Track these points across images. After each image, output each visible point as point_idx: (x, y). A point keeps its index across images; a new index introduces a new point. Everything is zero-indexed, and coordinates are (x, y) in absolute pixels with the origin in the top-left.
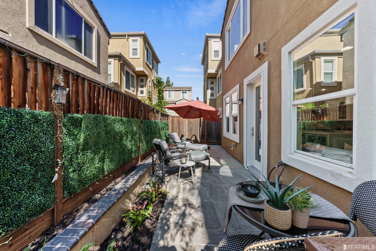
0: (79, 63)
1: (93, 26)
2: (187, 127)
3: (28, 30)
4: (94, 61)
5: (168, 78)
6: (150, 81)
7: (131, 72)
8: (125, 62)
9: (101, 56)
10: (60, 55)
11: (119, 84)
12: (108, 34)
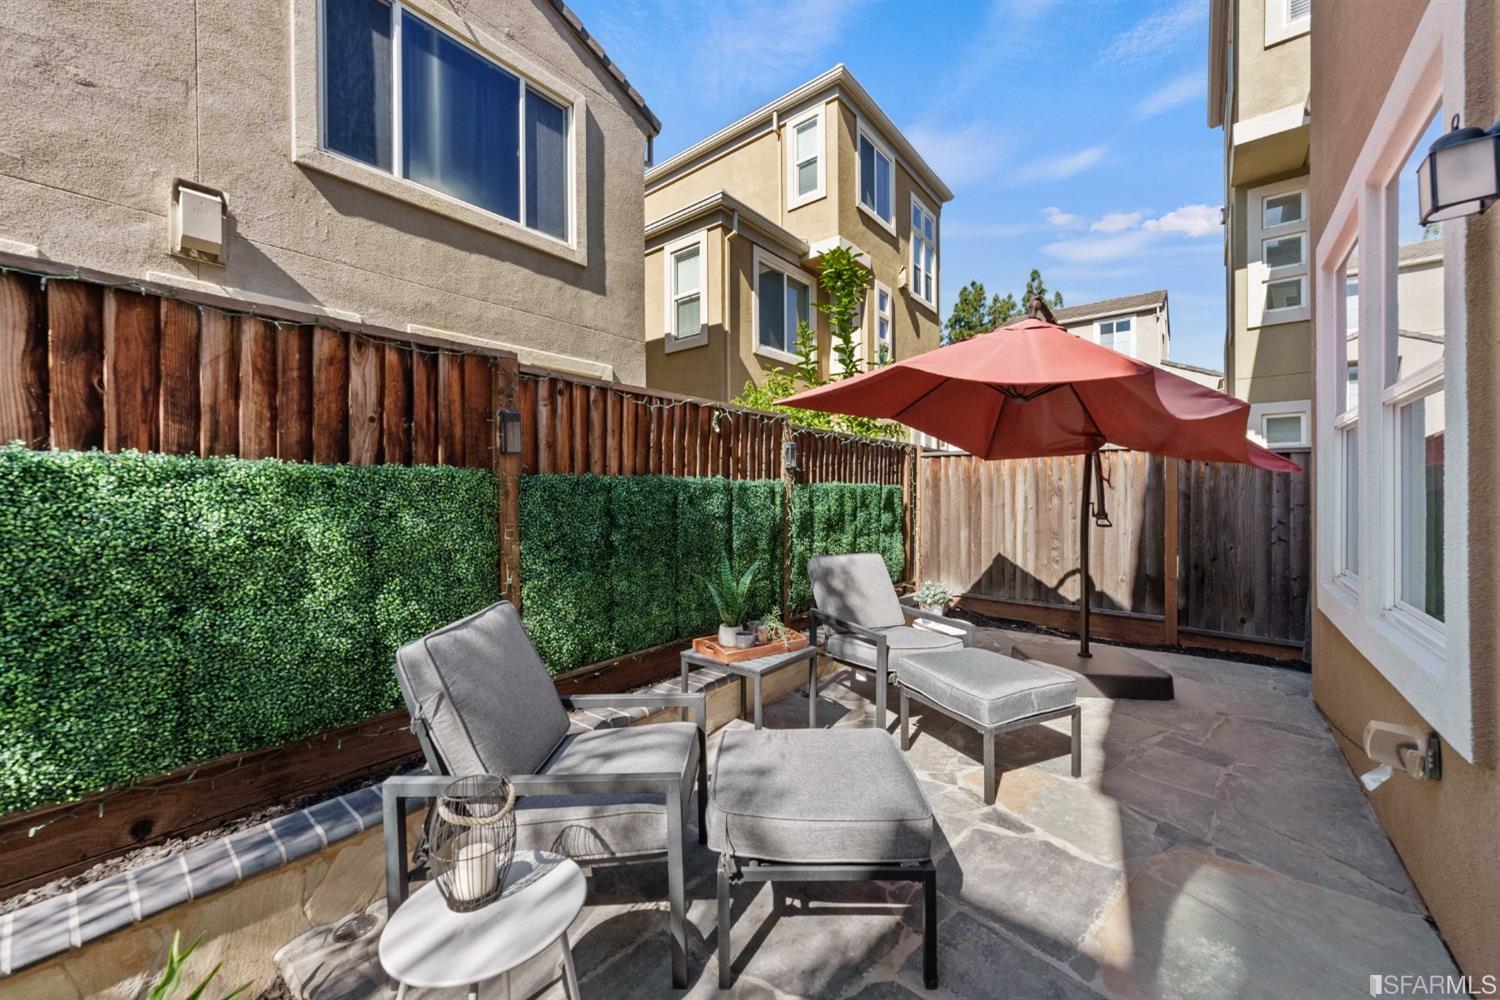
0: (503, 260)
1: (566, 100)
2: (1025, 520)
3: (298, 171)
4: (573, 245)
5: (1035, 275)
6: (883, 296)
7: (790, 271)
8: (751, 229)
9: (606, 216)
10: (421, 241)
11: (727, 327)
12: (641, 119)
